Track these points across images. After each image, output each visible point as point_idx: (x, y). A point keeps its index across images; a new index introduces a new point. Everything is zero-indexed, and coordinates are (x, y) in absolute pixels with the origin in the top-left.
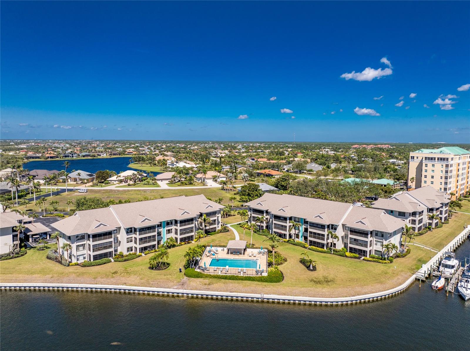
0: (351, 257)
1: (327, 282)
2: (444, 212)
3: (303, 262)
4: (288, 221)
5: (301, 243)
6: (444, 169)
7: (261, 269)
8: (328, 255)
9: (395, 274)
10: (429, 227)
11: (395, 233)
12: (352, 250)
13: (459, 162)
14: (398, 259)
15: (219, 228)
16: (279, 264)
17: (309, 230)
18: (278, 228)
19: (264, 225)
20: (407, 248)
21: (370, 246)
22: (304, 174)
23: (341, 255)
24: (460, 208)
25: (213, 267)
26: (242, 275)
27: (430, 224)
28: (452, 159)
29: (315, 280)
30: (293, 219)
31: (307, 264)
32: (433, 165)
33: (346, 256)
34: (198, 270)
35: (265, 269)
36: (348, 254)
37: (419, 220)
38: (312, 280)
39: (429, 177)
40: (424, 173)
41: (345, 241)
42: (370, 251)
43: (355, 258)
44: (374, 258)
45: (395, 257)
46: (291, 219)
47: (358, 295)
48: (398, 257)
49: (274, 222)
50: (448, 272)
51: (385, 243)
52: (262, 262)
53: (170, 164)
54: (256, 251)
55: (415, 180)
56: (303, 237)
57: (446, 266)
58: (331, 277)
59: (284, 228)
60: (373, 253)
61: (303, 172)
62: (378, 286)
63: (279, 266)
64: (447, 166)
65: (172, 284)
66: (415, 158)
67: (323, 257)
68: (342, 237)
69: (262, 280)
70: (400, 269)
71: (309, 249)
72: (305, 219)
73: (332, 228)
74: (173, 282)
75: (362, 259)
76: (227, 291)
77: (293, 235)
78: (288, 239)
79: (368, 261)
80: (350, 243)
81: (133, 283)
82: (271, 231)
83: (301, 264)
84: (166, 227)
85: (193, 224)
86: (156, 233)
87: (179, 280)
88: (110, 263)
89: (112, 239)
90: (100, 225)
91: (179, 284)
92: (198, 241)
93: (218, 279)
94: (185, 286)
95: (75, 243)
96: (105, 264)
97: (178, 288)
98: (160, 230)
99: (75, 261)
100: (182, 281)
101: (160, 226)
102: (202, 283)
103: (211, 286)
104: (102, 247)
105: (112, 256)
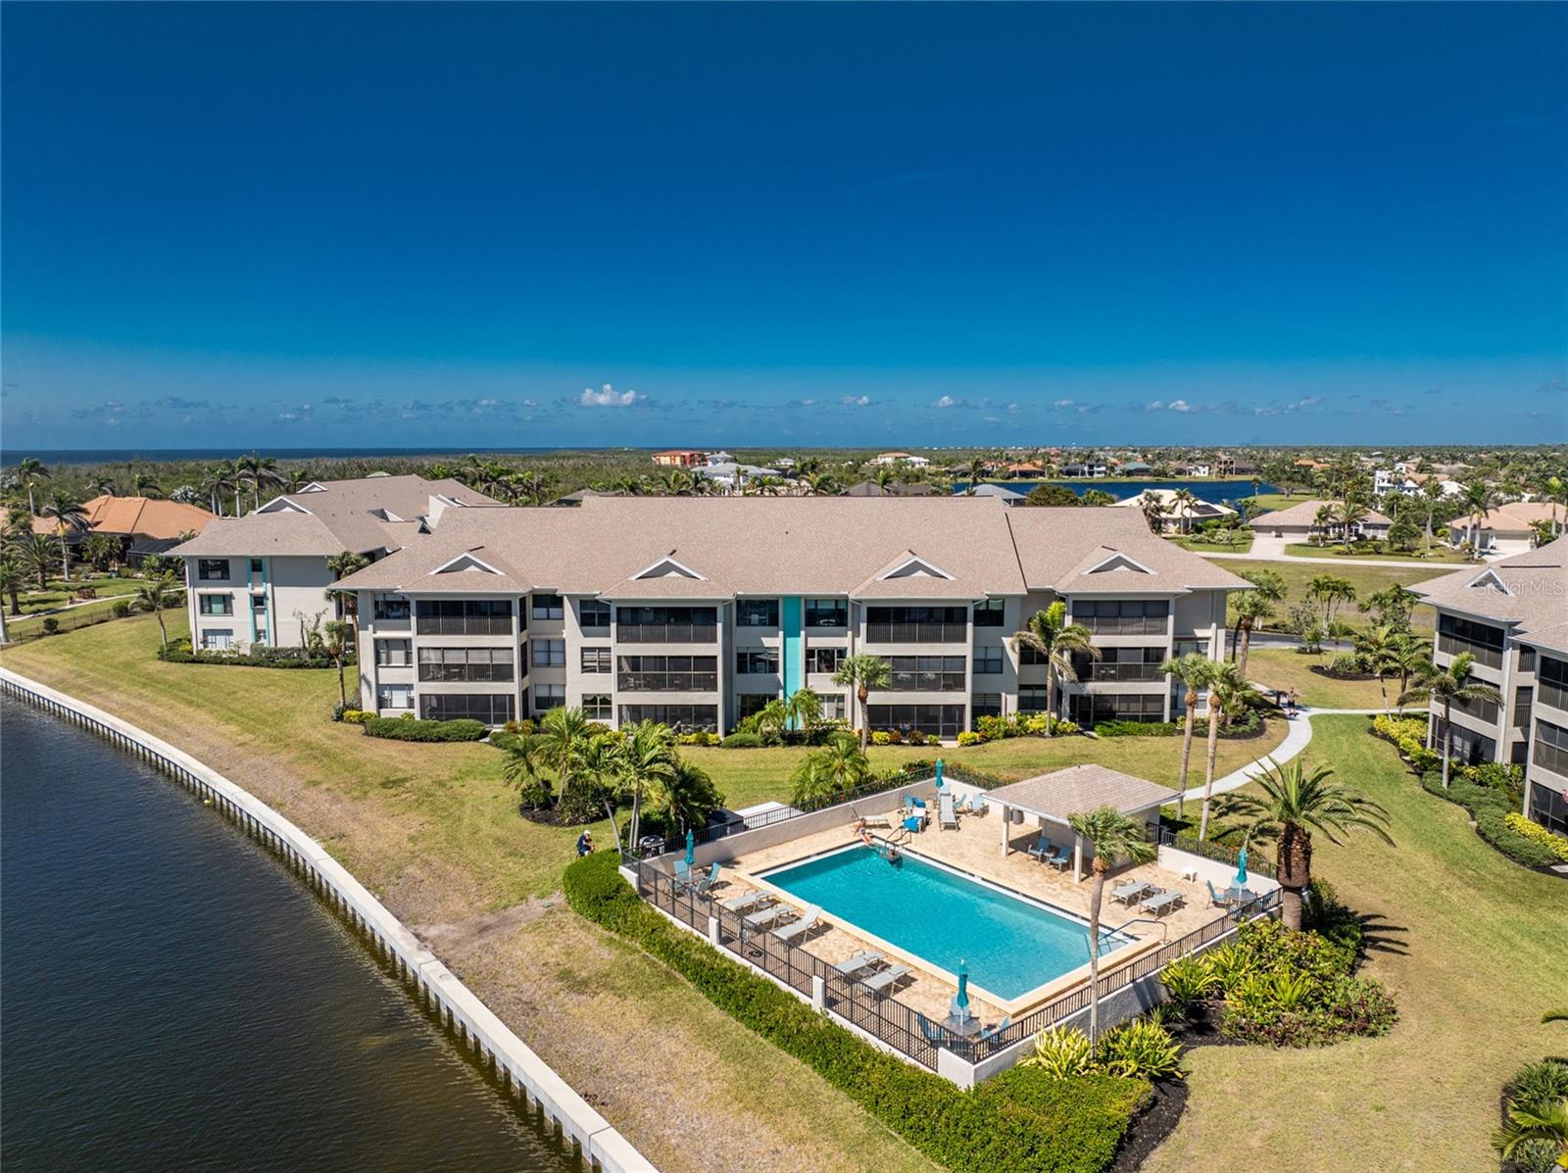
84: (803, 633)
85: (964, 640)
86: (715, 649)
87: (514, 898)
88: (466, 743)
89: (512, 641)
90: (465, 563)
91: (478, 919)
92: (978, 747)
93: (667, 973)
94: (476, 944)
95: (371, 627)
96: (441, 744)
97: (441, 937)
98: (767, 642)
99: (369, 705)
100: (512, 911)
101: (770, 625)
102: (563, 959)
103: (570, 1001)
104: (462, 666)
105: (512, 718)
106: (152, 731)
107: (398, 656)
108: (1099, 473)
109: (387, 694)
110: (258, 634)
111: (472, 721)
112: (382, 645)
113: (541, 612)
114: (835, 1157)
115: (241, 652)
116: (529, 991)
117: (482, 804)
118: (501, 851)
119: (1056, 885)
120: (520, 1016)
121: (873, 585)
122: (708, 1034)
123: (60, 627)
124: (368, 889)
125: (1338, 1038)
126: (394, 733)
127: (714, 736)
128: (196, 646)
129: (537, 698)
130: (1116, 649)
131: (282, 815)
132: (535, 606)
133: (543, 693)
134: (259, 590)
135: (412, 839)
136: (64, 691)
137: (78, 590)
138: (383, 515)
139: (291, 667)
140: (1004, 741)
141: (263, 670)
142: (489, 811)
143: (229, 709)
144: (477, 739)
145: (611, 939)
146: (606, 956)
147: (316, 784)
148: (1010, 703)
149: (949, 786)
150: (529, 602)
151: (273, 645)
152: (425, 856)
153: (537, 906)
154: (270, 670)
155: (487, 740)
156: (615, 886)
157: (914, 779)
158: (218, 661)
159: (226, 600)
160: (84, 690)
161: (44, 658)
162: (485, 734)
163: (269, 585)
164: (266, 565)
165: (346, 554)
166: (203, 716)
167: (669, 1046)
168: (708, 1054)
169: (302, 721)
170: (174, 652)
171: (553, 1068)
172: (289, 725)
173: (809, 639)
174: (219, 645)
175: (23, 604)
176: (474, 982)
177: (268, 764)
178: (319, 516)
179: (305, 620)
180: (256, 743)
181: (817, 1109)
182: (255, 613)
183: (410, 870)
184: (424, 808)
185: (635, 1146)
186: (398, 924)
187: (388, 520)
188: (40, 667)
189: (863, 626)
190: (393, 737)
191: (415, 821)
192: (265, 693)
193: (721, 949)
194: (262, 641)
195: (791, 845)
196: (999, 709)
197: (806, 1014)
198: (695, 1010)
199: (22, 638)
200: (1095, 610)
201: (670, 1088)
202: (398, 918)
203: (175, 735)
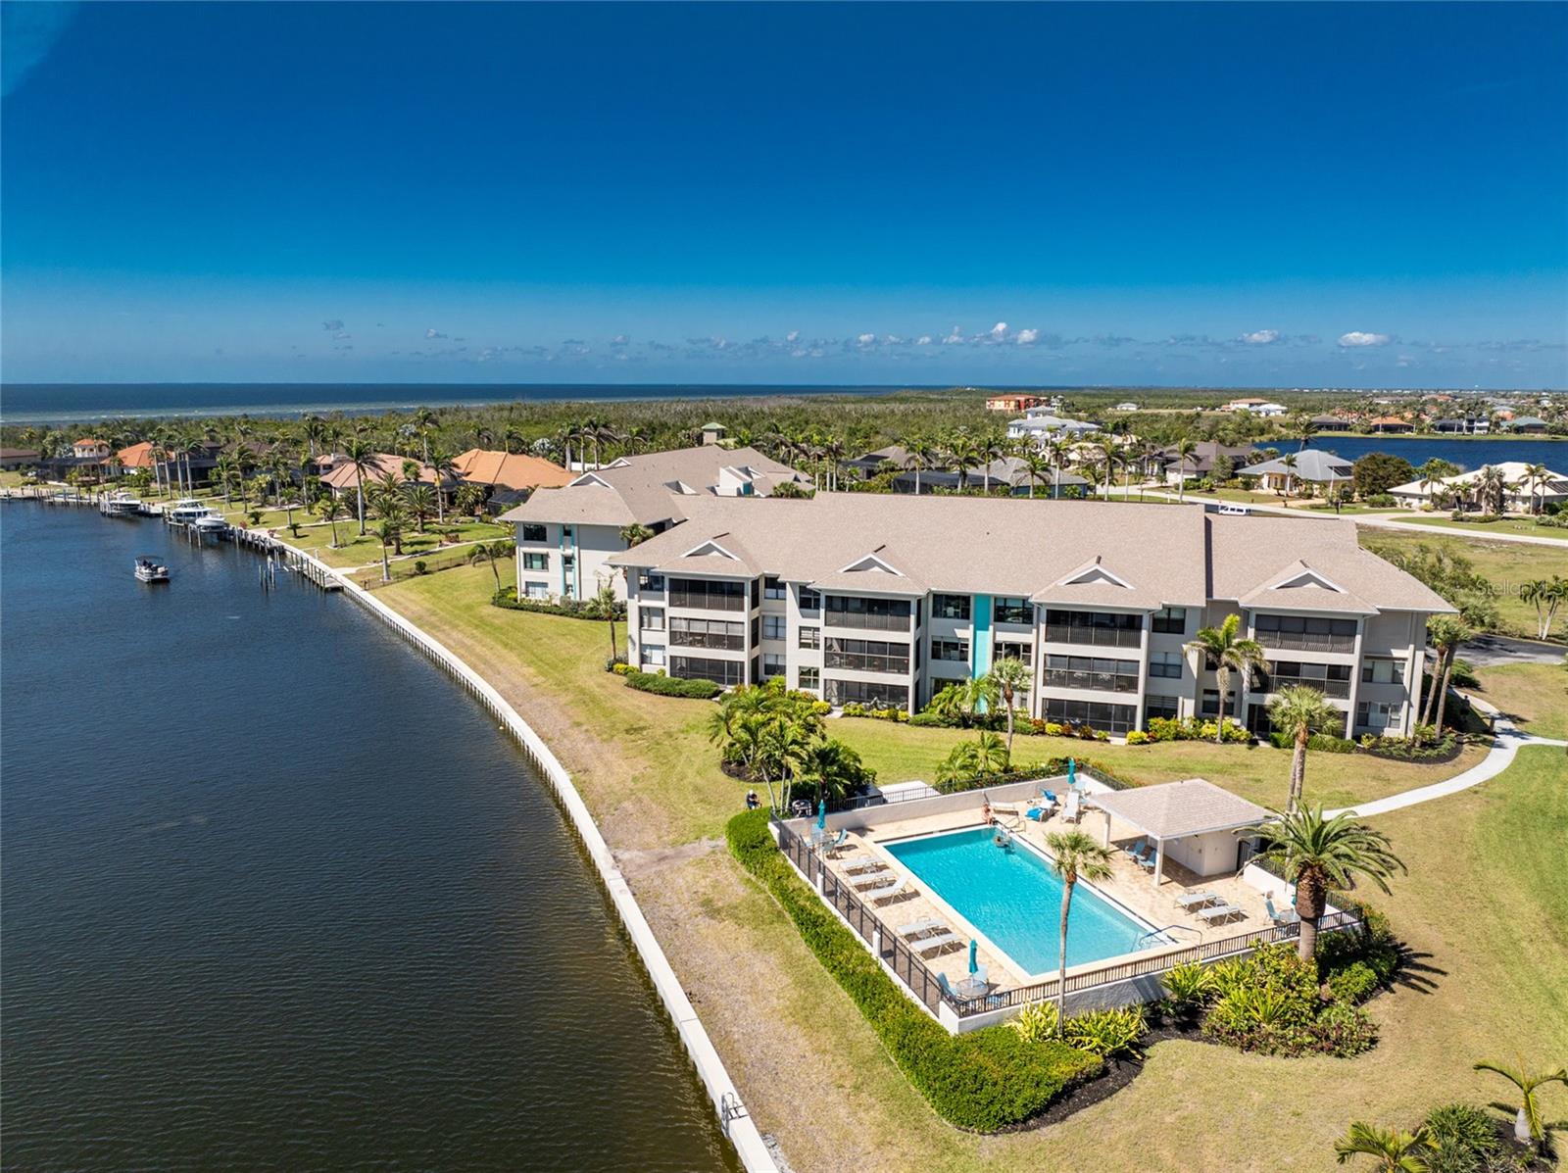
84: (991, 628)
85: (1138, 645)
86: (908, 638)
87: (692, 836)
88: (700, 701)
89: (744, 616)
90: (709, 549)
91: (661, 850)
92: (1145, 746)
93: (779, 912)
94: (653, 870)
95: (636, 596)
96: (681, 699)
97: (631, 860)
98: (961, 633)
99: (634, 661)
100: (687, 847)
101: (963, 618)
102: (709, 891)
103: (703, 922)
104: (703, 635)
105: (742, 681)
106: (474, 668)
107: (656, 621)
108: (1480, 428)
109: (647, 652)
110: (567, 588)
111: (709, 681)
112: (646, 611)
113: (771, 592)
114: (843, 1068)
115: (553, 602)
116: (679, 912)
117: (694, 755)
118: (695, 798)
119: (1136, 887)
120: (666, 930)
121: (1052, 591)
122: (791, 962)
123: (426, 569)
124: (592, 816)
125: (1303, 1053)
126: (647, 686)
127: (904, 713)
128: (520, 595)
129: (766, 665)
130: (1299, 664)
131: (549, 748)
132: (766, 587)
133: (771, 661)
134: (569, 552)
135: (635, 779)
136: (420, 626)
137: (446, 534)
138: (679, 489)
139: (589, 619)
140: (1173, 743)
141: (567, 619)
142: (698, 763)
143: (533, 653)
144: (710, 698)
145: (749, 880)
146: (741, 893)
147: (579, 724)
148: (1188, 708)
149: (1084, 783)
150: (762, 584)
151: (578, 599)
152: (640, 794)
153: (706, 845)
154: (573, 620)
155: (718, 699)
156: (761, 839)
157: (1055, 774)
158: (535, 609)
159: (544, 558)
160: (434, 627)
161: (412, 596)
162: (717, 693)
163: (576, 548)
164: (575, 531)
165: (635, 526)
166: (512, 657)
167: (759, 967)
168: (785, 978)
169: (583, 668)
170: (504, 599)
171: (674, 971)
172: (572, 671)
173: (998, 633)
174: (537, 596)
175: (405, 544)
176: (641, 897)
177: (549, 704)
178: (619, 490)
179: (602, 578)
180: (547, 684)
181: (845, 1032)
182: (566, 570)
183: (627, 804)
184: (651, 754)
185: (709, 1035)
186: (604, 846)
187: (682, 492)
188: (408, 604)
189: (1043, 627)
190: (646, 690)
191: (642, 763)
192: (562, 641)
193: (824, 900)
194: (570, 594)
195: (923, 820)
196: (1175, 711)
197: (866, 960)
198: (789, 943)
199: (400, 577)
200: (1276, 625)
201: (748, 998)
202: (606, 842)
203: (490, 672)
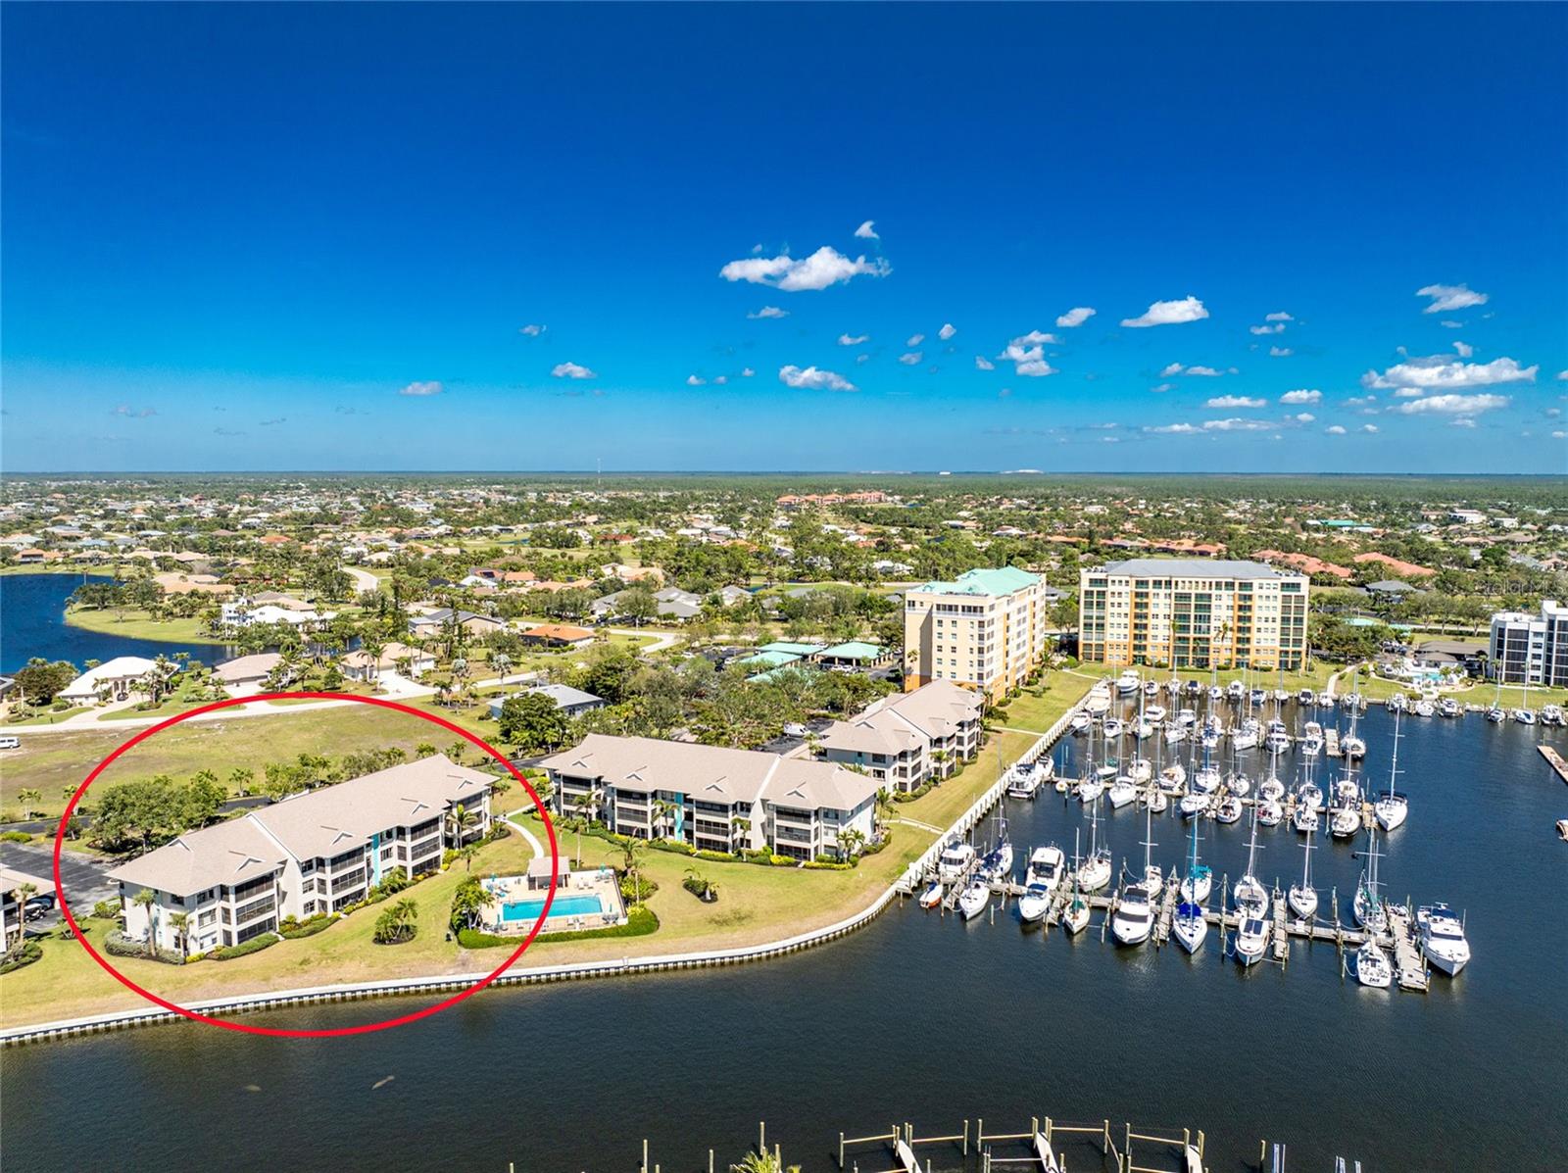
0: (781, 865)
1: (740, 919)
2: (966, 741)
3: (690, 886)
4: (649, 801)
5: (679, 846)
6: (976, 631)
7: (614, 913)
8: (737, 866)
9: (859, 888)
10: (934, 780)
11: (860, 808)
12: (782, 850)
13: (1007, 609)
14: (867, 858)
15: (486, 827)
16: (643, 898)
17: (697, 816)
18: (628, 818)
19: (593, 811)
20: (887, 832)
21: (816, 837)
22: (651, 626)
23: (761, 864)
24: (1005, 722)
25: (515, 922)
26: (578, 929)
27: (937, 770)
28: (992, 608)
29: (717, 919)
30: (659, 795)
31: (700, 891)
32: (954, 622)
33: (772, 864)
34: (489, 933)
35: (620, 912)
36: (775, 858)
37: (914, 768)
38: (712, 921)
39: (947, 649)
40: (936, 642)
41: (769, 832)
42: (816, 849)
43: (789, 865)
44: (822, 861)
45: (863, 855)
46: (654, 795)
47: (795, 935)
48: (867, 853)
49: (618, 804)
50: (950, 872)
51: (842, 830)
52: (609, 896)
53: (232, 615)
54: (589, 876)
55: (918, 657)
56: (683, 833)
57: (951, 862)
58: (745, 909)
59: (641, 816)
60: (822, 852)
61: (648, 622)
62: (830, 915)
63: (646, 902)
64: (981, 624)
65: (441, 966)
66: (917, 604)
67: (727, 871)
68: (763, 825)
69: (618, 932)
70: (870, 878)
71: (698, 857)
72: (685, 795)
73: (742, 809)
74: (441, 962)
75: (801, 866)
76: (556, 963)
77: (662, 829)
78: (650, 838)
79: (812, 868)
80: (778, 836)
81: (356, 977)
82: (609, 823)
83: (687, 892)
84: (380, 846)
85: (438, 830)
89: (274, 891)
104: (254, 911)
